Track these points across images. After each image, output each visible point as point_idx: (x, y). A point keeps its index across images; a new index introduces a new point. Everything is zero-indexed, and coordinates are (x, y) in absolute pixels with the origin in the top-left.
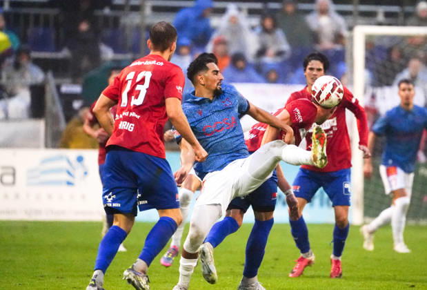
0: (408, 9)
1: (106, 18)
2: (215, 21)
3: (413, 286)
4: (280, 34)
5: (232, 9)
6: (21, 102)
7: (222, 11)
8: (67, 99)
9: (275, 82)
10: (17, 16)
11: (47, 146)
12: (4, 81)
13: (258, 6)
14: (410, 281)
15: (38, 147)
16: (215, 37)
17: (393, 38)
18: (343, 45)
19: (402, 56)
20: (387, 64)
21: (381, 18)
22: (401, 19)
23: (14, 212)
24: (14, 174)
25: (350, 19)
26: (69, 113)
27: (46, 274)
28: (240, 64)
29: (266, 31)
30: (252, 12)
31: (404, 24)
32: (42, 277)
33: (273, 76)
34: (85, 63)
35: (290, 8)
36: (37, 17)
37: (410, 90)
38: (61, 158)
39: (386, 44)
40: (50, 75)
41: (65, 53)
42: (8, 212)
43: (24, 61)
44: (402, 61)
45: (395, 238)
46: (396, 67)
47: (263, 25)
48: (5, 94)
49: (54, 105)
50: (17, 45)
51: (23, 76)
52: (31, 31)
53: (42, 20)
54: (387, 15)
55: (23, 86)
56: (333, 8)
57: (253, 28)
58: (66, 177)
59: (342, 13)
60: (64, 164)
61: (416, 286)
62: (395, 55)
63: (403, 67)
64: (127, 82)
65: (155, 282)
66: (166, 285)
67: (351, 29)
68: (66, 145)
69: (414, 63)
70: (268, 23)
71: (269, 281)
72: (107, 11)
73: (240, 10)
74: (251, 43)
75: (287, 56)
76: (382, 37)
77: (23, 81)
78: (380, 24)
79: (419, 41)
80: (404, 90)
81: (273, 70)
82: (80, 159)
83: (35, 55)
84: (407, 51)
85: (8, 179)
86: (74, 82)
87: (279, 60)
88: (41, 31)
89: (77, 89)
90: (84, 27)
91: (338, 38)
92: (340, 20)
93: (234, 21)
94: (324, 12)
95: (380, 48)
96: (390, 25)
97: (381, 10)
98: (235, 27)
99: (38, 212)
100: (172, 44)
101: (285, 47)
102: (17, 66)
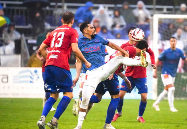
0: (177, 7)
1: (47, 11)
2: (94, 12)
3: (178, 126)
4: (122, 18)
5: (101, 7)
6: (11, 47)
7: (97, 8)
8: (30, 46)
9: (119, 38)
10: (9, 10)
11: (21, 66)
12: (3, 38)
13: (113, 6)
14: (177, 124)
15: (18, 66)
16: (94, 19)
17: (170, 19)
18: (149, 22)
19: (174, 27)
20: (168, 31)
21: (165, 11)
22: (174, 11)
23: (7, 94)
24: (7, 78)
25: (152, 12)
26: (31, 52)
27: (21, 121)
28: (105, 31)
29: (116, 16)
30: (110, 9)
31: (175, 14)
32: (19, 122)
33: (119, 36)
34: (38, 30)
35: (126, 7)
36: (18, 11)
37: (174, 41)
38: (28, 71)
39: (167, 22)
40: (23, 36)
41: (29, 26)
42: (5, 94)
43: (12, 29)
44: (174, 30)
45: (170, 105)
46: (172, 32)
47: (114, 14)
48: (4, 44)
49: (25, 48)
50: (9, 23)
51: (11, 36)
52: (15, 17)
53: (20, 12)
54: (168, 10)
55: (12, 40)
56: (144, 6)
57: (110, 15)
58: (30, 79)
59: (149, 9)
60: (29, 74)
61: (180, 126)
62: (171, 27)
63: (174, 32)
64: (53, 37)
65: (68, 124)
66: (73, 126)
67: (152, 16)
68: (30, 66)
69: (179, 30)
70: (117, 13)
71: (117, 124)
72: (48, 8)
73: (105, 7)
74: (109, 22)
75: (125, 27)
76: (166, 19)
77: (12, 38)
78: (165, 14)
79: (181, 21)
80: (172, 41)
81: (119, 33)
82: (36, 72)
83: (17, 27)
84: (176, 25)
85: (5, 80)
86: (34, 39)
87: (121, 29)
88: (19, 17)
89: (35, 41)
90: (38, 15)
91: (147, 19)
92: (148, 12)
93: (102, 12)
94: (140, 8)
95: (165, 24)
96: (169, 14)
97: (165, 7)
98: (102, 15)
99: (18, 94)
100: (72, 21)
101: (124, 23)
102: (9, 32)
